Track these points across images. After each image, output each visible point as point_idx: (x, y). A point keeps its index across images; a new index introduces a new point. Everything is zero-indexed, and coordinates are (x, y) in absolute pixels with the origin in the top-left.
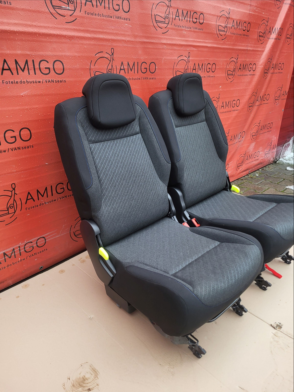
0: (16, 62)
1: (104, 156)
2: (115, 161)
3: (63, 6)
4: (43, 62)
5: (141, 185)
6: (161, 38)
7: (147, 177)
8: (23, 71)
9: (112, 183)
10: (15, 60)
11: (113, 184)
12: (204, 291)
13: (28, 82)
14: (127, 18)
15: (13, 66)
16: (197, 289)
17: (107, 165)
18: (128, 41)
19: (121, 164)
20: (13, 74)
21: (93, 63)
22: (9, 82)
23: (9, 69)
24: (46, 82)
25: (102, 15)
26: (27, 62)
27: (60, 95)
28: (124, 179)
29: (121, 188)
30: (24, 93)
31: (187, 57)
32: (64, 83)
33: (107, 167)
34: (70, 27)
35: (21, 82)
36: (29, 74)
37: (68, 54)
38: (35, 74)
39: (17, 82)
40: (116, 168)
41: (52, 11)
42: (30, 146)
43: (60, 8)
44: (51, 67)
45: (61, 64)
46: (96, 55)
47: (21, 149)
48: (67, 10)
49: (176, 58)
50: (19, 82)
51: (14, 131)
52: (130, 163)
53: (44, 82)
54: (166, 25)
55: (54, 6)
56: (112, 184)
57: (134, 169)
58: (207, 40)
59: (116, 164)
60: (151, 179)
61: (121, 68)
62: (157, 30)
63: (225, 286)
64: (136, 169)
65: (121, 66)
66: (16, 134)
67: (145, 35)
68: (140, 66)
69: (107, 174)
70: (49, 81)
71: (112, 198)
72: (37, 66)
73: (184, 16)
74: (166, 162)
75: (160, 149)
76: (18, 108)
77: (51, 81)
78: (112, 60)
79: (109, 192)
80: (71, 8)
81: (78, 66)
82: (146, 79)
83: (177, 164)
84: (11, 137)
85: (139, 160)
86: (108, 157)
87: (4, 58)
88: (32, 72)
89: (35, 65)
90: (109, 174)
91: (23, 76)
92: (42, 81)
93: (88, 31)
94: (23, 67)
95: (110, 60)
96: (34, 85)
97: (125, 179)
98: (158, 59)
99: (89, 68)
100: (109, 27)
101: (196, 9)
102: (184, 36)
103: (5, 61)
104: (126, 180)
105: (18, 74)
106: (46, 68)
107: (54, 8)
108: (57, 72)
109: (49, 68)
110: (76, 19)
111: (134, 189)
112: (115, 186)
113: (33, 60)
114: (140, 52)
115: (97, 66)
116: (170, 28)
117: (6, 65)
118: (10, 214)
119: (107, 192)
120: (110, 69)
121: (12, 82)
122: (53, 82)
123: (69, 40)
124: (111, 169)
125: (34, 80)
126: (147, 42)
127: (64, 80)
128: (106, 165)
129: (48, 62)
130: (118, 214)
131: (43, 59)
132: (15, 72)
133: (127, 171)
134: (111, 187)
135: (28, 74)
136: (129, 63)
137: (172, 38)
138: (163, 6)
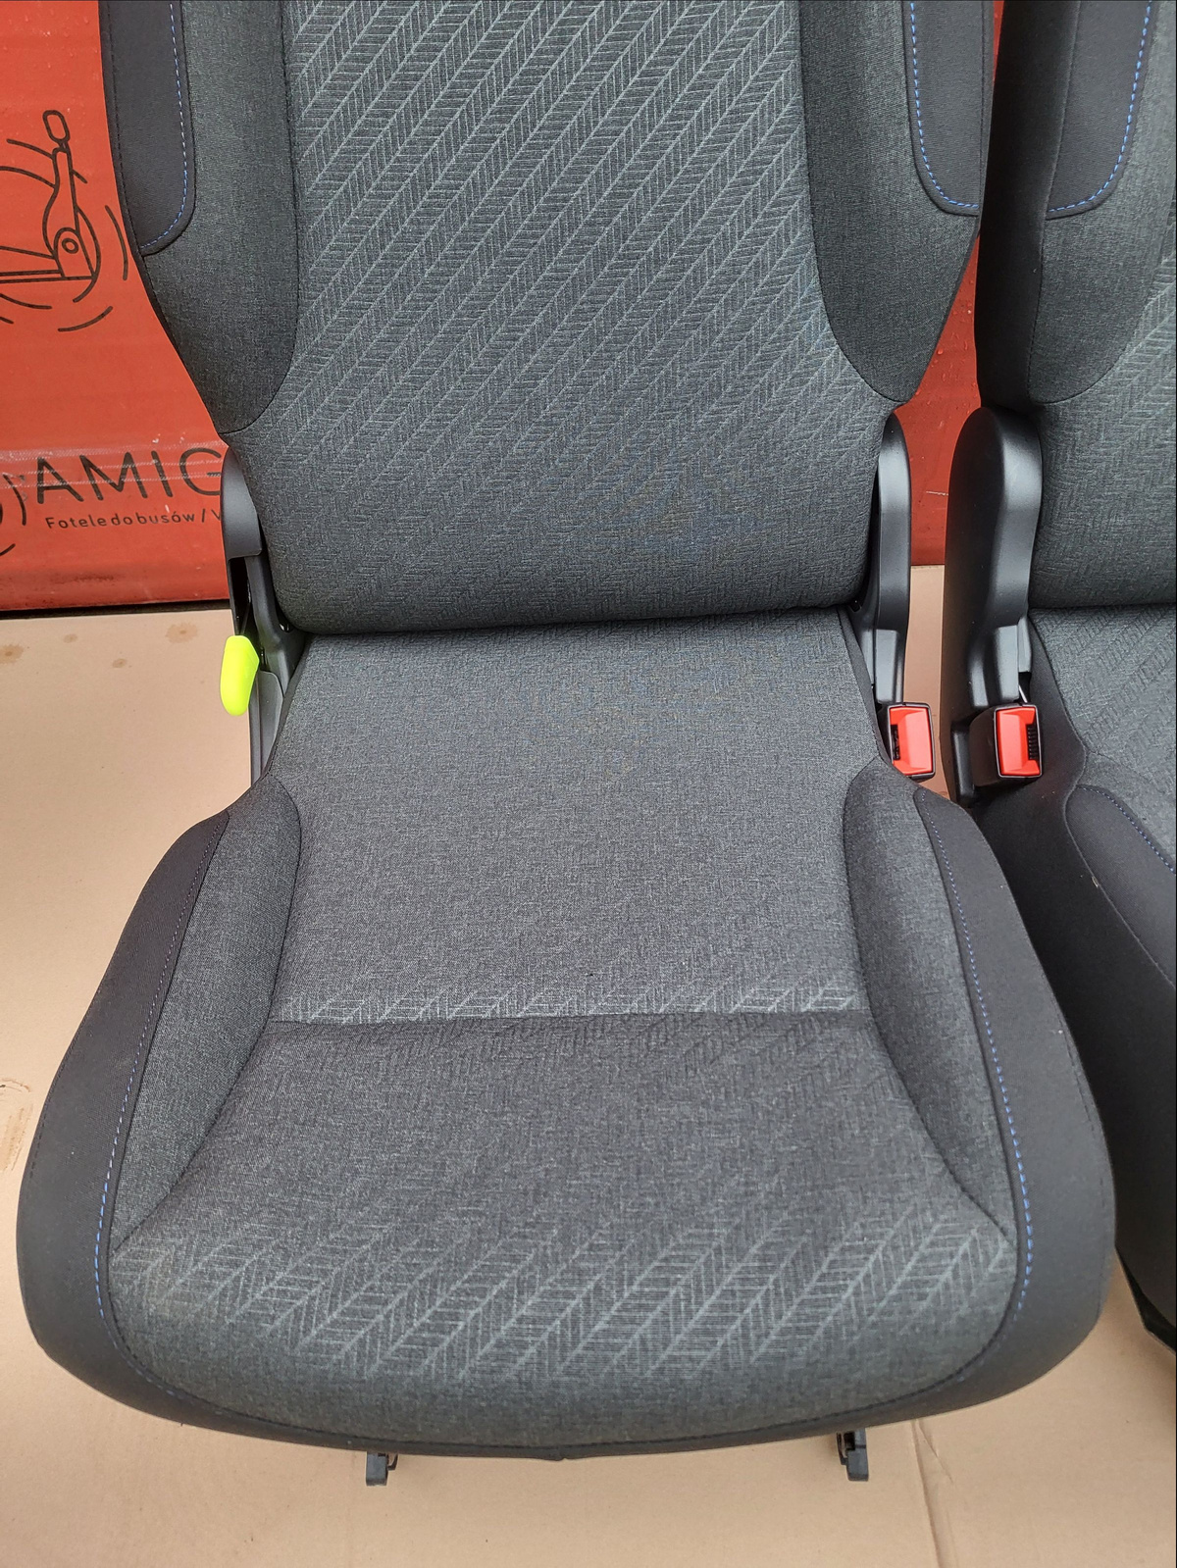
1: (370, 30)
2: (453, 86)
5: (628, 335)
7: (697, 280)
9: (385, 258)
11: (390, 264)
12: (175, 1297)
16: (150, 1244)
17: (377, 106)
19: (500, 121)
28: (487, 254)
29: (449, 314)
33: (373, 124)
40: (450, 146)
52: (584, 128)
56: (379, 265)
57: (599, 194)
59: (452, 114)
60: (731, 303)
63: (354, 1363)
64: (621, 195)
69: (362, 182)
71: (362, 363)
74: (912, 191)
75: (898, 57)
79: (353, 319)
83: (1052, 241)
85: (672, 118)
86: (402, 46)
90: (378, 188)
97: (496, 253)
104: (506, 263)
111: (554, 344)
112: (400, 289)
118: (69, 279)
119: (332, 312)
124: (404, 151)
128: (368, 102)
130: (384, 478)
133: (530, 195)
134: (368, 282)
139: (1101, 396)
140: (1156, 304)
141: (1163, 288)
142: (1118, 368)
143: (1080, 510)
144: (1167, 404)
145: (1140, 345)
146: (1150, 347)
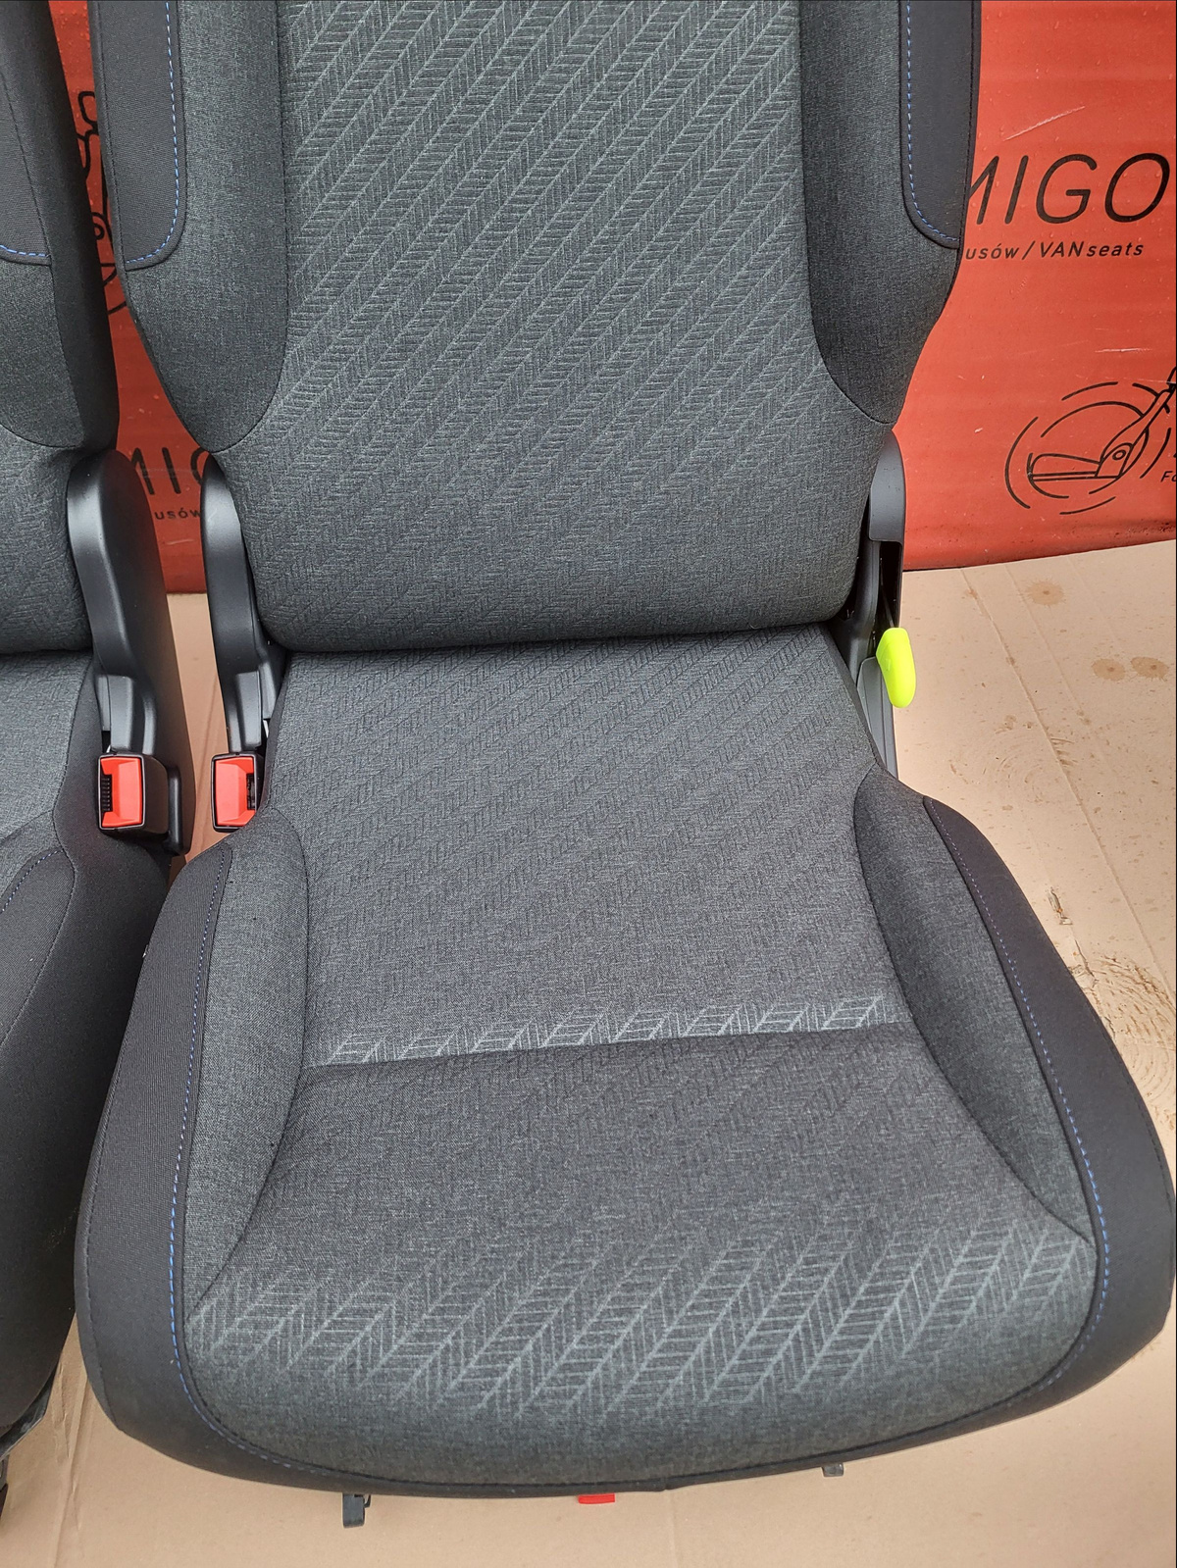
139: (257, 448)
140: (294, 356)
141: (298, 342)
142: (268, 420)
143: (274, 560)
144: (329, 457)
145: (287, 397)
146: (297, 400)
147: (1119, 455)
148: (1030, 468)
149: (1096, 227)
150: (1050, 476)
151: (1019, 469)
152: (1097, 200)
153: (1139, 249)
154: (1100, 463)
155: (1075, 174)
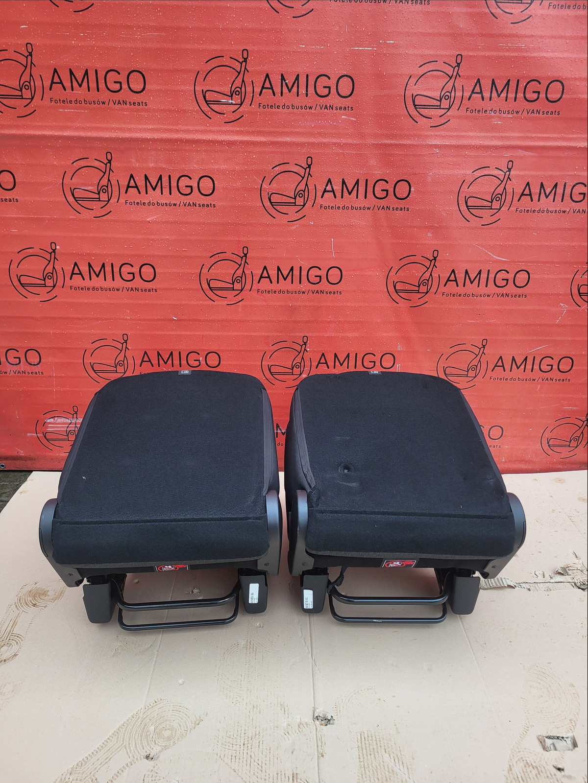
0: (146, 178)
3: (223, 99)
4: (183, 178)
6: (427, 136)
8: (154, 189)
10: (145, 175)
13: (158, 204)
14: (347, 107)
15: (141, 183)
18: (346, 144)
20: (140, 193)
21: (267, 180)
22: (134, 202)
23: (136, 187)
24: (185, 206)
25: (291, 107)
26: (160, 178)
27: (204, 224)
30: (152, 218)
31: (502, 169)
32: (213, 208)
34: (231, 129)
35: (149, 204)
36: (162, 194)
37: (223, 167)
38: (170, 194)
39: (144, 204)
41: (205, 108)
42: (152, 289)
43: (218, 102)
44: (195, 185)
45: (211, 180)
46: (274, 169)
47: (140, 291)
48: (230, 104)
49: (469, 172)
50: (147, 204)
51: (132, 266)
53: (181, 205)
54: (442, 112)
55: (208, 101)
58: (573, 133)
61: (325, 189)
62: (417, 122)
65: (327, 186)
66: (135, 270)
67: (386, 132)
68: (372, 186)
70: (189, 204)
72: (174, 184)
73: (496, 90)
76: (140, 237)
77: (192, 204)
78: (306, 175)
80: (235, 102)
81: (238, 184)
82: (385, 209)
84: (128, 273)
87: (131, 172)
88: (166, 191)
89: (172, 183)
91: (154, 196)
92: (178, 203)
93: (259, 133)
94: (154, 185)
95: (303, 176)
96: (167, 208)
98: (416, 174)
99: (259, 187)
100: (303, 124)
101: (535, 74)
102: (494, 129)
103: (132, 176)
105: (147, 193)
106: (186, 186)
107: (208, 104)
108: (202, 192)
109: (191, 187)
110: (243, 116)
113: (170, 176)
114: (373, 162)
115: (274, 185)
116: (453, 117)
117: (132, 181)
120: (302, 191)
121: (138, 203)
122: (196, 206)
123: (228, 147)
125: (168, 202)
126: (391, 145)
127: (212, 204)
129: (191, 179)
131: (184, 174)
132: (143, 190)
135: (160, 194)
136: (346, 181)
137: (458, 134)
138: (438, 77)
147: (575, 440)
148: (548, 443)
149: (555, 374)
150: (555, 446)
151: (545, 442)
152: (555, 367)
153: (569, 380)
154: (570, 442)
155: (548, 361)
